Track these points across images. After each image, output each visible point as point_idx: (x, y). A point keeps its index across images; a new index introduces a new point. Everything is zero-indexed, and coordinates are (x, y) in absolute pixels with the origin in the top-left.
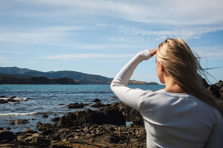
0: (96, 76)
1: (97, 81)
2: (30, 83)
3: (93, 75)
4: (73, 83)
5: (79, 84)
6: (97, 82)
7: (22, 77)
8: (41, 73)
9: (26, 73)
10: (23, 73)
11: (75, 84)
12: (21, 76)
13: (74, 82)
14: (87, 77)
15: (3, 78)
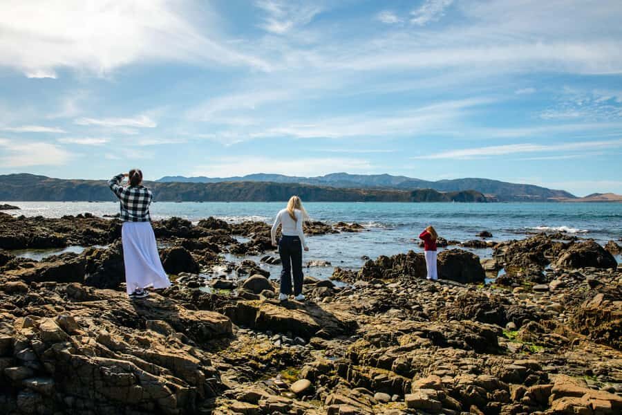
0: (527, 186)
1: (529, 196)
2: (409, 200)
3: (521, 186)
4: (481, 200)
5: (493, 202)
6: (528, 198)
7: (396, 191)
8: (426, 182)
9: (402, 184)
10: (397, 183)
11: (486, 202)
12: (395, 188)
13: (485, 198)
14: (508, 188)
15: (368, 192)
